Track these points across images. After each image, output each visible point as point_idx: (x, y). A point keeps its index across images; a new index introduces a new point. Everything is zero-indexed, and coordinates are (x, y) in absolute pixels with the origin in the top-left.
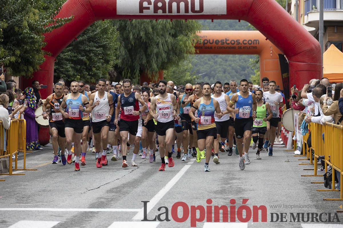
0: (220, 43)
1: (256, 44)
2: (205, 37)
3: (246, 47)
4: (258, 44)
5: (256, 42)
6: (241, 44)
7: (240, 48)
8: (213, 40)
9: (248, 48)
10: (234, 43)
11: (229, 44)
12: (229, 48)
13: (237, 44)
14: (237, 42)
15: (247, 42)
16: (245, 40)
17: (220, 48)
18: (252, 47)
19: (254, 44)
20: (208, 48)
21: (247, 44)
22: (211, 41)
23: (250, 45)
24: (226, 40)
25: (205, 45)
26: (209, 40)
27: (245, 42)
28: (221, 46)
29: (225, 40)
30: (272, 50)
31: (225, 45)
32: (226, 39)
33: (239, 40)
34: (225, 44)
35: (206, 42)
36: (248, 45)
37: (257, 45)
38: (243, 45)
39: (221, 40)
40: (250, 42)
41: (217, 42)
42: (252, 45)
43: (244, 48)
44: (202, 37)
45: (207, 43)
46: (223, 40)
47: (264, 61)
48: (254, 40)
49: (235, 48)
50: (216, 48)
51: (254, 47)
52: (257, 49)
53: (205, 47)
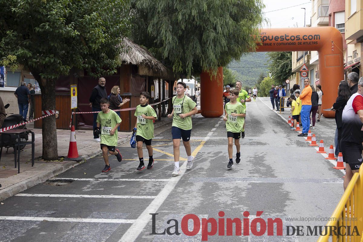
0: (280, 39)
1: (317, 39)
2: (264, 34)
3: (306, 42)
4: (319, 39)
5: (317, 37)
6: (301, 40)
7: (300, 43)
8: (272, 36)
9: (309, 43)
10: (294, 39)
11: (289, 39)
12: (289, 44)
13: (297, 40)
14: (297, 38)
15: (307, 37)
16: (305, 36)
17: (280, 44)
18: (312, 42)
19: (314, 39)
20: (267, 44)
21: (308, 39)
22: (271, 38)
23: (311, 41)
24: (286, 36)
25: (264, 41)
26: (269, 36)
27: (305, 38)
29: (284, 36)
30: (334, 45)
31: (285, 41)
32: (285, 35)
33: (299, 36)
35: (265, 38)
36: (308, 41)
37: (318, 40)
38: (303, 41)
39: (281, 37)
40: (310, 37)
41: (276, 38)
42: (313, 40)
43: (304, 43)
44: (261, 34)
45: (266, 39)
46: (283, 36)
47: (325, 57)
48: (315, 36)
49: (295, 44)
50: (276, 44)
51: (314, 43)
52: (318, 44)
53: (264, 44)
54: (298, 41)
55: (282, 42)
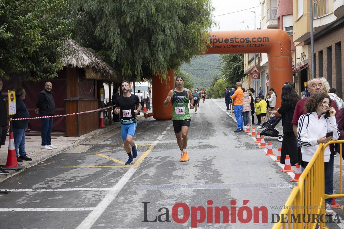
0: (230, 42)
1: (266, 41)
2: (214, 36)
3: (256, 45)
4: (268, 41)
5: (266, 39)
6: (251, 42)
7: (249, 46)
8: (223, 39)
9: (258, 46)
10: (244, 41)
11: (238, 42)
12: (239, 46)
13: (246, 42)
14: (246, 40)
15: (256, 40)
16: (254, 38)
17: (230, 47)
18: (261, 44)
19: (263, 41)
20: (218, 47)
21: (257, 41)
22: (221, 41)
23: (260, 43)
24: (236, 39)
25: (215, 44)
26: (219, 39)
27: (254, 40)
28: (231, 45)
29: (234, 39)
30: (282, 47)
31: (235, 44)
32: (235, 37)
33: (249, 38)
34: (235, 42)
35: (215, 41)
36: (257, 43)
37: (267, 43)
39: (231, 39)
40: (260, 40)
41: (226, 41)
42: (262, 43)
43: (253, 46)
44: (211, 36)
45: (217, 42)
46: (233, 39)
47: (274, 59)
48: (264, 38)
49: (244, 46)
50: (225, 47)
51: (263, 45)
52: (266, 46)
53: (214, 47)
54: (248, 44)
55: (232, 44)
